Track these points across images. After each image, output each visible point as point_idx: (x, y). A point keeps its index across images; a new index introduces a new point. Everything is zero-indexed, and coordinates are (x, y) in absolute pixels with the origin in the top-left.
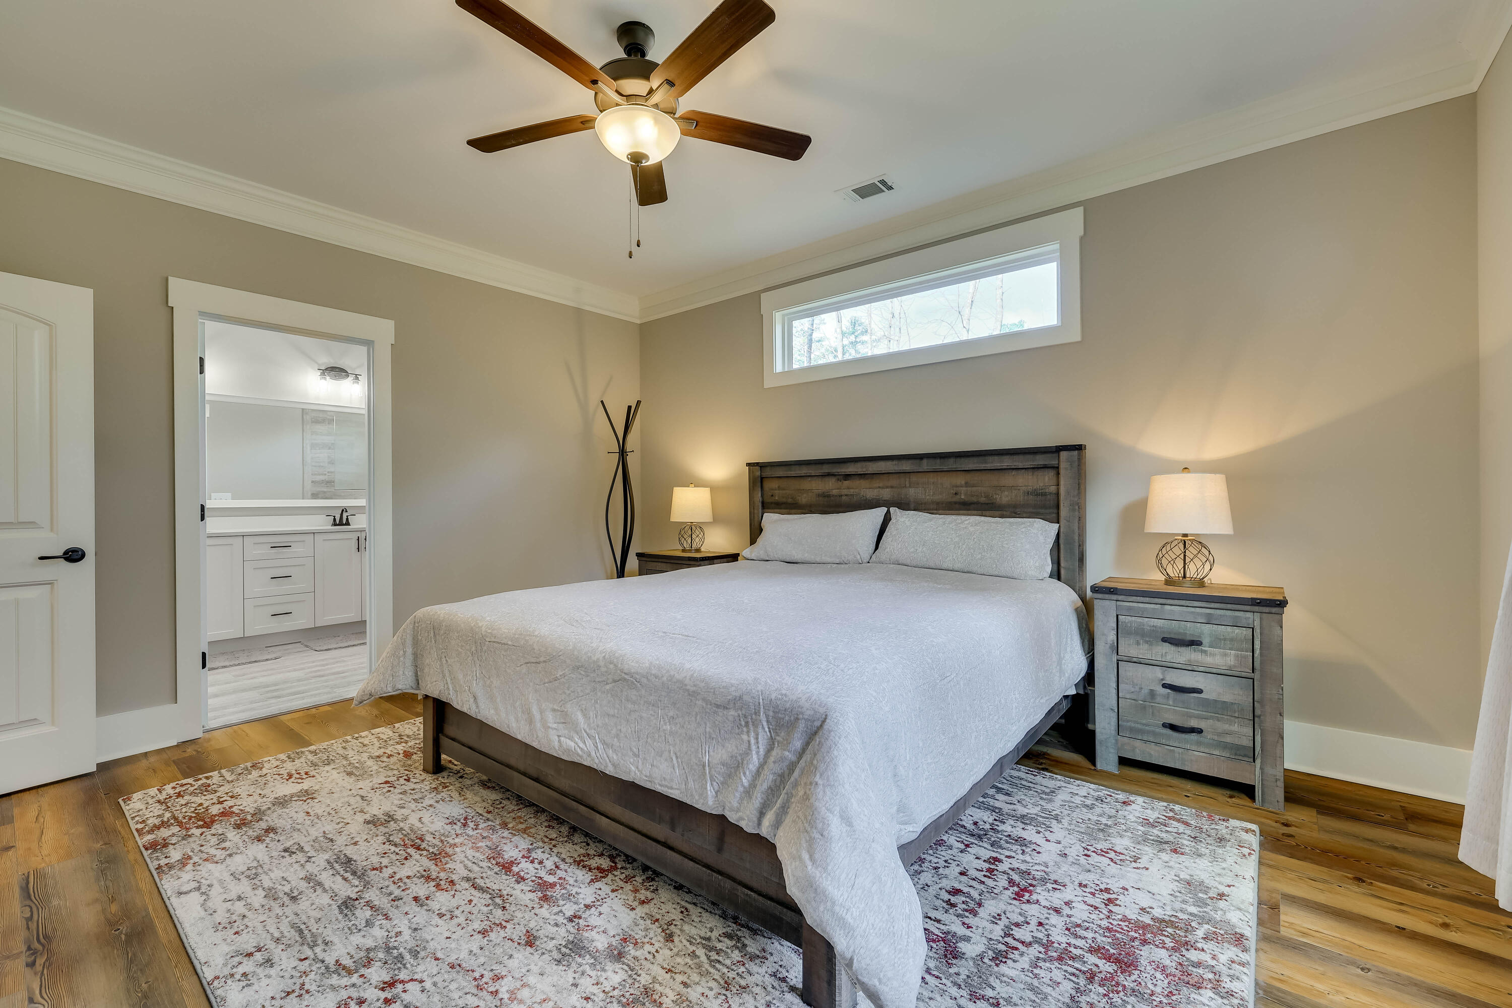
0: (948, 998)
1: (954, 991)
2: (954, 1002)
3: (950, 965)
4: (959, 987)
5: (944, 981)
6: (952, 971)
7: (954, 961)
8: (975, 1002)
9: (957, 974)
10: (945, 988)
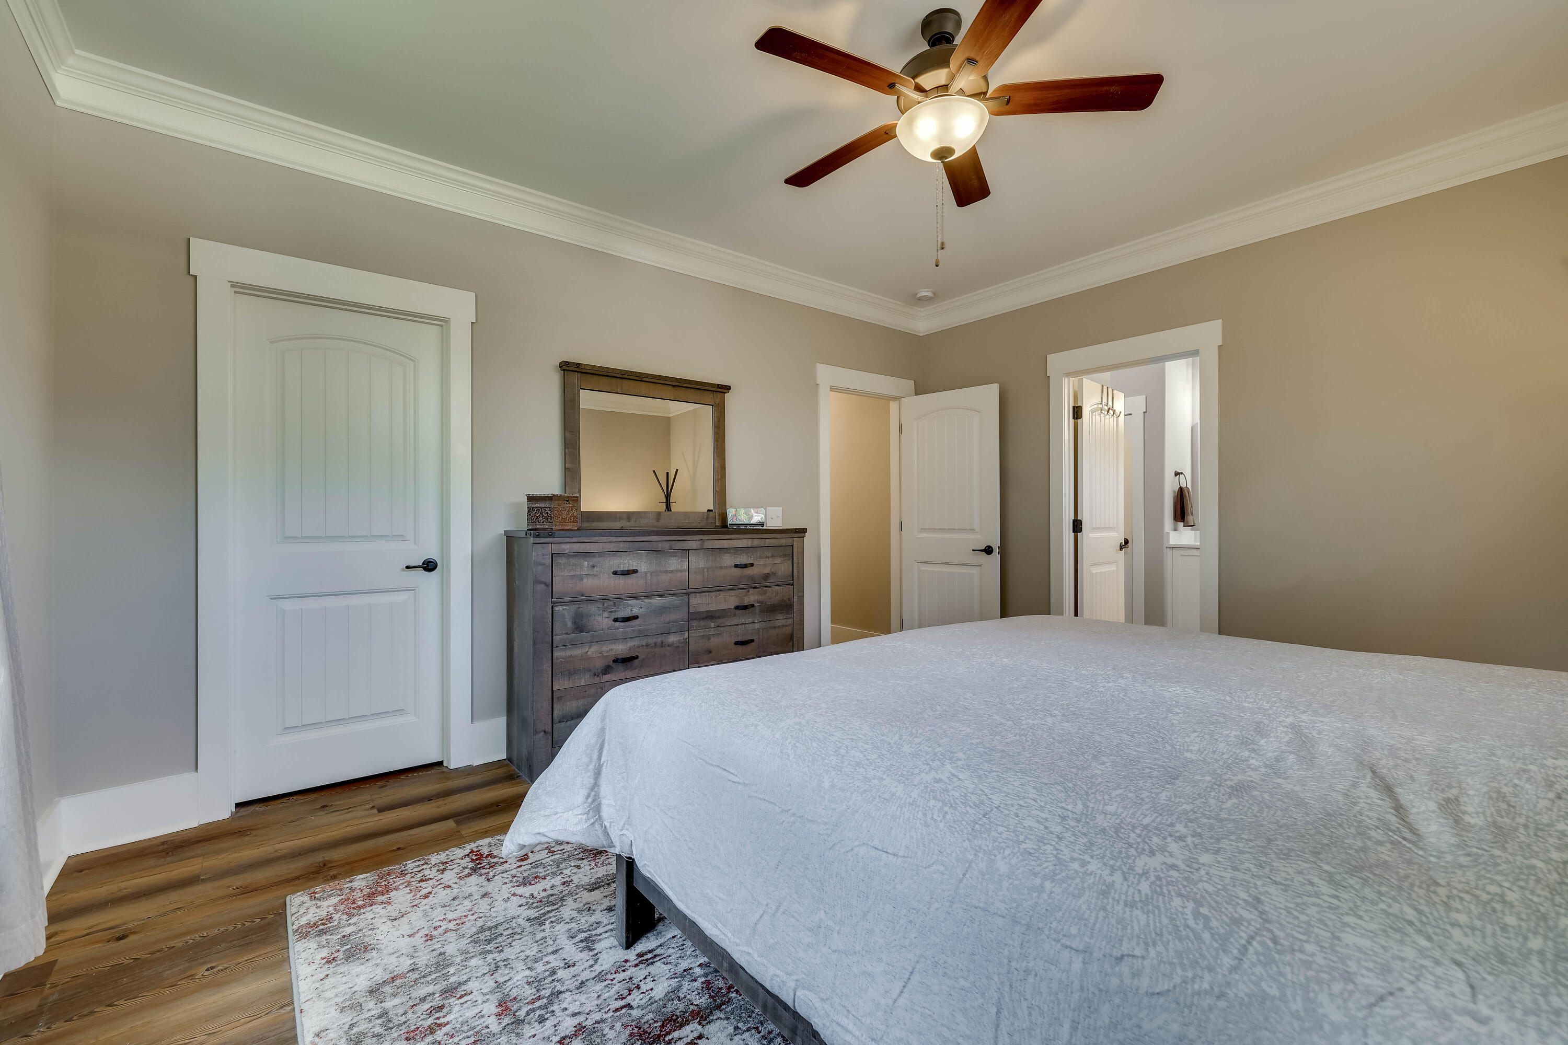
0: (592, 1009)
1: (597, 1016)
2: (587, 1011)
3: (625, 1026)
4: (597, 1022)
5: (611, 1014)
6: (618, 1025)
7: (628, 1032)
8: (575, 1027)
9: (612, 1027)
10: (603, 1011)
